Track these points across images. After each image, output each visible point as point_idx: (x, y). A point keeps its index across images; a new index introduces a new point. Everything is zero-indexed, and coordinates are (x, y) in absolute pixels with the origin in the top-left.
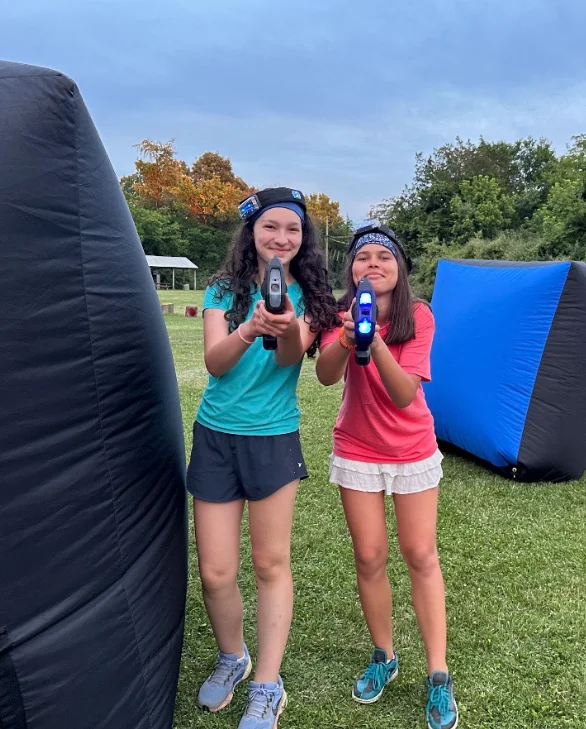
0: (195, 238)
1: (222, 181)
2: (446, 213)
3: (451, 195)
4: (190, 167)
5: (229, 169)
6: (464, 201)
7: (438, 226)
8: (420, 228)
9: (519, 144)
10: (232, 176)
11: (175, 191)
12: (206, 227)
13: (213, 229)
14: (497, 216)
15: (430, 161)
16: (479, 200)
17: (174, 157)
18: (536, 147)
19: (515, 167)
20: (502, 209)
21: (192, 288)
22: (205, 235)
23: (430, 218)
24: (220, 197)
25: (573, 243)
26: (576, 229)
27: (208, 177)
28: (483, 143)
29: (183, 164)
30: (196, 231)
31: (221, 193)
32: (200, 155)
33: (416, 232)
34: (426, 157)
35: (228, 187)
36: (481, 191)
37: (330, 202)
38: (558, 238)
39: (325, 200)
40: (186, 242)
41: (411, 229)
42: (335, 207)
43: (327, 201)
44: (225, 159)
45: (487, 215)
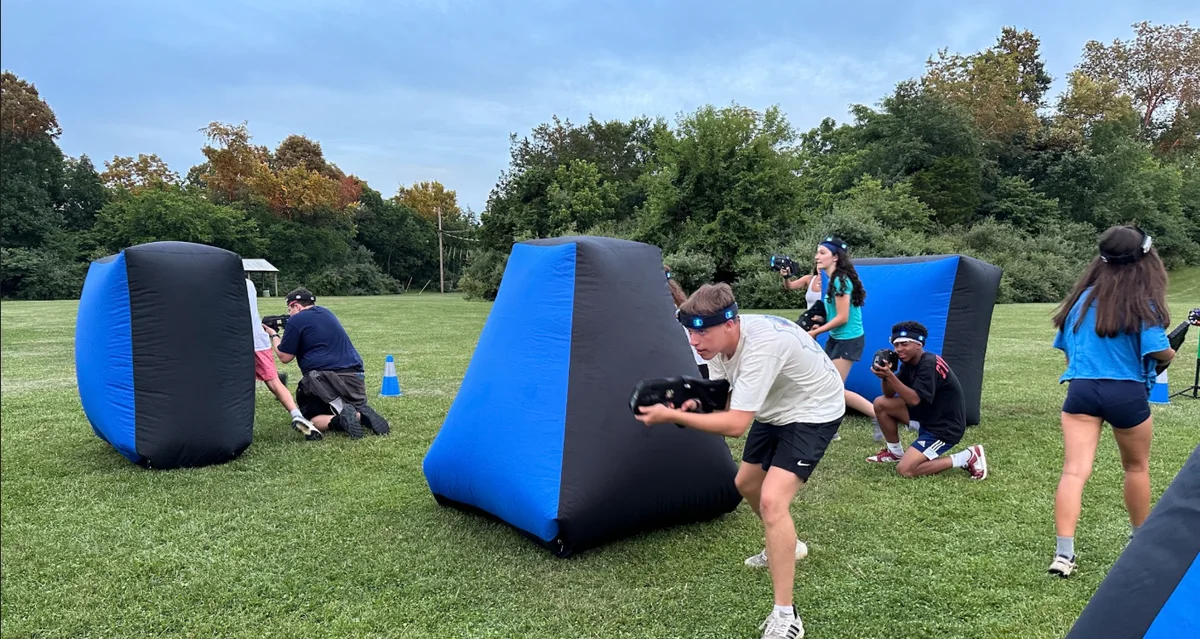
0: (276, 236)
1: (307, 169)
2: (544, 203)
3: (549, 182)
4: (273, 152)
5: (319, 154)
6: (561, 188)
7: (536, 217)
8: (516, 220)
9: (634, 123)
10: (323, 162)
11: (250, 181)
12: (291, 223)
13: (298, 224)
14: (596, 205)
15: (526, 144)
16: (577, 187)
17: (250, 143)
18: (651, 127)
19: (631, 150)
20: (604, 198)
21: (273, 295)
22: (288, 232)
23: (526, 208)
24: (305, 187)
25: (666, 234)
26: (671, 218)
27: (290, 163)
28: (593, 122)
29: (265, 149)
30: (277, 228)
31: (306, 182)
32: (284, 138)
33: (512, 225)
34: (520, 138)
35: (315, 175)
36: (579, 177)
37: (445, 191)
38: (652, 229)
39: (439, 189)
40: (266, 241)
41: (507, 221)
42: (451, 196)
43: (442, 190)
44: (314, 142)
45: (585, 204)
